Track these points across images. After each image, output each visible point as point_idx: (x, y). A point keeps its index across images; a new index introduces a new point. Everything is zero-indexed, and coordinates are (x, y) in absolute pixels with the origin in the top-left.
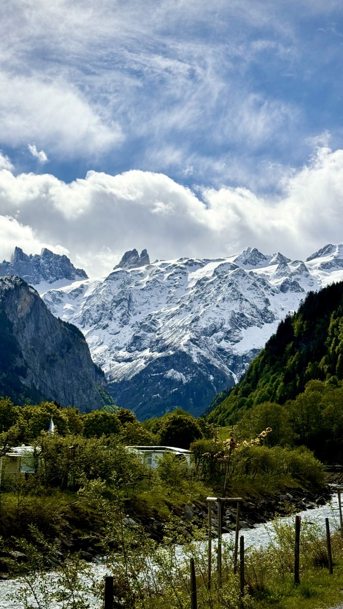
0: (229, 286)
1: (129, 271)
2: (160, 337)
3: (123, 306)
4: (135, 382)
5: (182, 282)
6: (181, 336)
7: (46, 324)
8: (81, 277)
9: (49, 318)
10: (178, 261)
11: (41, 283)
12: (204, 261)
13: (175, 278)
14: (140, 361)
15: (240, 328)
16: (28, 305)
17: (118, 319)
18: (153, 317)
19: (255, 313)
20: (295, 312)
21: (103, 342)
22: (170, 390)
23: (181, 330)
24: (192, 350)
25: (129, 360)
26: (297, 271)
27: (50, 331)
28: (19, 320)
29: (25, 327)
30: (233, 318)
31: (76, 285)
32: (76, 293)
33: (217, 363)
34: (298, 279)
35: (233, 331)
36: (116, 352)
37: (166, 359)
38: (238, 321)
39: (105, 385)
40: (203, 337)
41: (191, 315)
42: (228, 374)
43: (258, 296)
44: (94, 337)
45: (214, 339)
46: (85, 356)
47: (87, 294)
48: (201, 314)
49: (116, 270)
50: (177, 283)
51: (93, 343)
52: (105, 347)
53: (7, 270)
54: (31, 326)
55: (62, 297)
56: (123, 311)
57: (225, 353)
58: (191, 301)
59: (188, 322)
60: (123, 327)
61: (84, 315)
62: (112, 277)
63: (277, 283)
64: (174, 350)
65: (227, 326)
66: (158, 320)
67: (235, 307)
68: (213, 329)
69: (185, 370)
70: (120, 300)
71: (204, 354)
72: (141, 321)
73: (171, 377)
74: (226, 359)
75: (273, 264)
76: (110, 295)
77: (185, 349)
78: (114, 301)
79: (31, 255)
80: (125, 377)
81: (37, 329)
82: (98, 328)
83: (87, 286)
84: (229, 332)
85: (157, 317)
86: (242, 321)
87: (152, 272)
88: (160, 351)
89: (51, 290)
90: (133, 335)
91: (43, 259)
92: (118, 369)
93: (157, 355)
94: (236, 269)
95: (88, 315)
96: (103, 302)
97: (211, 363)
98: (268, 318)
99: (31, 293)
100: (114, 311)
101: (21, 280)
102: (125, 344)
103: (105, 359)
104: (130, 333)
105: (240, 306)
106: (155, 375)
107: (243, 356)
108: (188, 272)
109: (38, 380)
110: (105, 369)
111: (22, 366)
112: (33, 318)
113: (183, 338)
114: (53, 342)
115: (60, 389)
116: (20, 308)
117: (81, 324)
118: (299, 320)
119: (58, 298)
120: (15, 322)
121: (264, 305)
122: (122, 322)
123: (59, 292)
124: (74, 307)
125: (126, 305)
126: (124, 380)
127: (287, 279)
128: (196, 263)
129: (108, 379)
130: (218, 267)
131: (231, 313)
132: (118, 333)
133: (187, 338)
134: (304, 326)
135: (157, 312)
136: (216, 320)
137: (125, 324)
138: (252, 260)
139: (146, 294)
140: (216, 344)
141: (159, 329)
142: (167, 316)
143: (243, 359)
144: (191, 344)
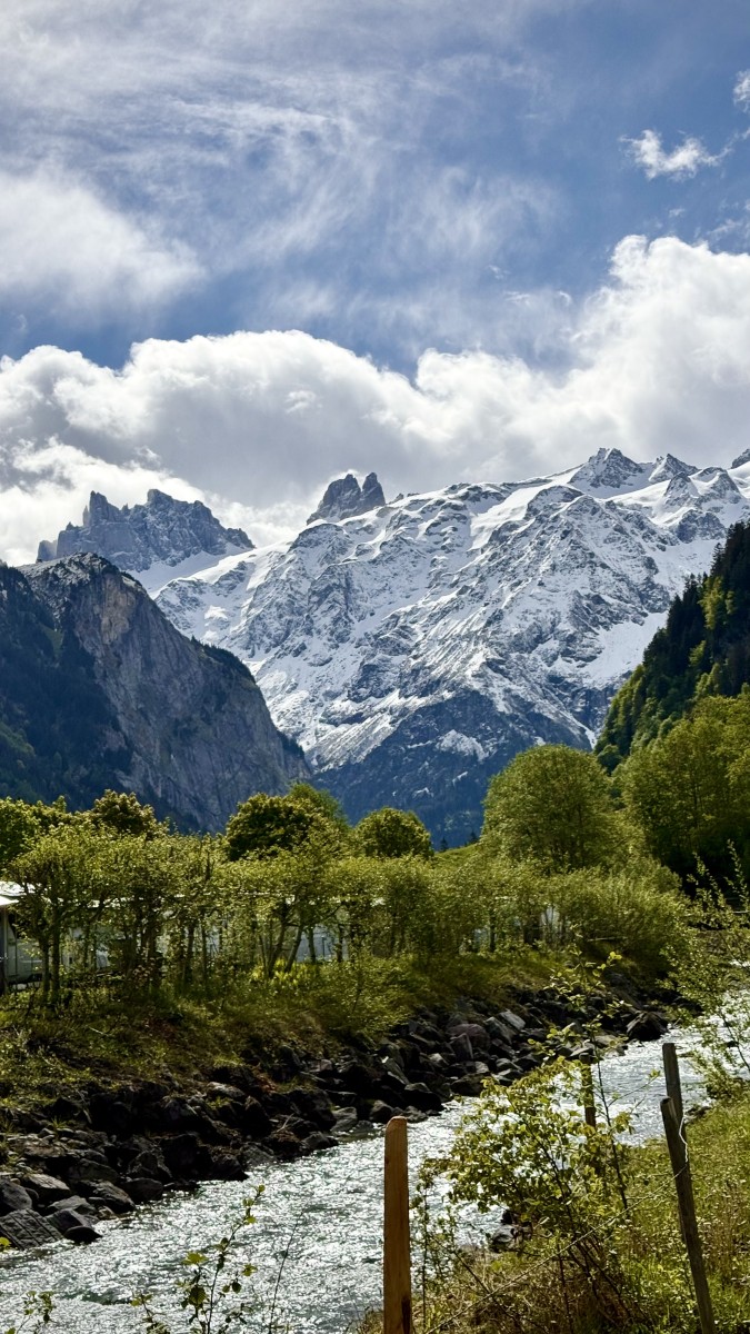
0: (562, 538)
1: (341, 524)
2: (418, 663)
3: (334, 600)
4: (373, 766)
5: (459, 537)
6: (464, 656)
7: (166, 653)
8: (238, 545)
9: (171, 639)
10: (446, 493)
11: (153, 565)
12: (503, 488)
13: (443, 531)
14: (381, 718)
15: (594, 629)
16: (123, 615)
17: (325, 631)
18: (402, 620)
19: (626, 593)
20: (705, 575)
21: (297, 684)
22: (452, 778)
23: (464, 644)
24: (492, 685)
25: (357, 718)
26: (712, 491)
27: (175, 668)
28: (107, 649)
29: (120, 663)
30: (577, 607)
31: (228, 563)
32: (230, 582)
33: (549, 710)
34: (717, 509)
35: (579, 635)
36: (327, 704)
37: (437, 710)
38: (588, 613)
39: (308, 776)
40: (514, 655)
41: (484, 609)
42: (576, 732)
43: (629, 554)
44: (277, 674)
45: (539, 657)
46: (258, 718)
47: (254, 582)
48: (505, 604)
49: (312, 525)
50: (448, 541)
51: (275, 689)
52: (303, 694)
53: (78, 544)
54: (134, 660)
55: (201, 592)
56: (334, 613)
57: (567, 687)
58: (482, 579)
59: (477, 623)
60: (337, 646)
61: (250, 628)
62: (304, 542)
63: (671, 521)
64: (452, 688)
65: (566, 627)
66: (413, 626)
67: (580, 582)
68: (535, 636)
69: (481, 731)
70: (326, 589)
71: (520, 693)
72: (376, 632)
73: (451, 749)
74: (569, 700)
75: (659, 481)
76: (305, 580)
77: (477, 686)
78: (314, 593)
79: (126, 508)
80: (351, 756)
81: (148, 665)
82: (286, 654)
83: (253, 565)
84: (571, 639)
85: (411, 618)
86: (599, 612)
87: (391, 522)
88: (423, 694)
89: (176, 580)
90: (362, 664)
91: (153, 513)
92: (335, 740)
93: (417, 702)
94: (576, 499)
95: (260, 627)
96: (289, 596)
97: (536, 711)
98: (656, 601)
99: (129, 589)
100: (316, 613)
101: (104, 561)
102: (346, 685)
103: (304, 721)
104: (353, 658)
105: (591, 579)
106: (415, 746)
107: (606, 689)
108: (471, 514)
109: (158, 778)
110: (306, 744)
111: (120, 747)
112: (137, 643)
113: (471, 661)
114: (185, 691)
115: (208, 793)
116: (108, 623)
117: (247, 648)
118: (715, 590)
119: (192, 596)
120: (98, 654)
121: (645, 573)
122: (334, 638)
123: (193, 582)
124: (227, 614)
125: (341, 597)
126: (348, 762)
127: (691, 511)
128: (487, 494)
129: (315, 762)
130: (536, 498)
131: (572, 597)
132: (327, 662)
133: (479, 659)
134: (728, 602)
135: (408, 609)
136: (540, 615)
137: (343, 641)
138: (610, 476)
139: (383, 571)
140: (545, 667)
141: (417, 645)
142: (431, 616)
143: (606, 697)
144: (490, 672)
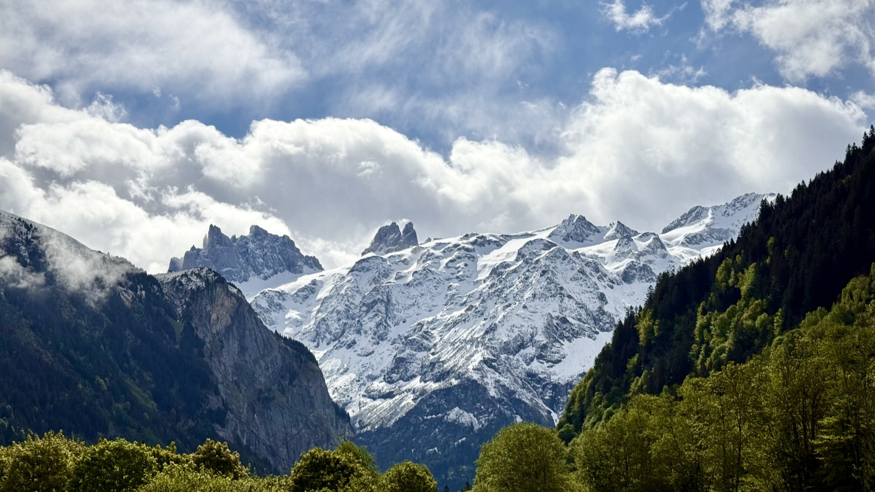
0: (541, 276)
1: (386, 256)
2: (436, 358)
3: (378, 311)
4: (399, 429)
5: (469, 271)
6: (468, 355)
7: (256, 341)
8: (312, 268)
9: (260, 332)
10: (461, 239)
11: (251, 279)
12: (501, 238)
13: (458, 265)
14: (407, 396)
15: (561, 341)
16: (227, 313)
17: (370, 332)
18: (425, 327)
19: (584, 317)
20: (640, 307)
21: (348, 369)
22: (455, 441)
23: (468, 346)
24: (486, 377)
25: (389, 395)
26: (648, 249)
27: (262, 352)
28: (214, 337)
29: (222, 347)
30: (549, 324)
31: (304, 280)
32: (305, 293)
33: (526, 396)
34: (650, 262)
35: (550, 345)
36: (368, 384)
37: (447, 392)
38: (557, 329)
39: (352, 435)
40: (503, 356)
41: (484, 322)
42: (545, 414)
43: (588, 289)
44: (334, 361)
45: (521, 359)
46: (319, 390)
48: (499, 319)
49: (365, 257)
50: (461, 273)
51: (332, 371)
52: (352, 376)
53: (198, 261)
54: (234, 345)
55: (284, 300)
56: (378, 319)
57: (539, 381)
58: (484, 301)
59: (479, 332)
60: (378, 343)
61: (317, 327)
62: (359, 268)
63: (618, 268)
64: (458, 377)
65: (541, 339)
66: (433, 332)
67: (553, 307)
68: (519, 343)
69: (477, 409)
70: (372, 303)
71: (506, 383)
72: (406, 335)
73: (455, 421)
74: (540, 390)
75: (611, 240)
76: (358, 295)
77: (476, 376)
78: (364, 304)
79: (234, 237)
80: (383, 422)
81: (243, 349)
82: (341, 347)
83: (322, 282)
84: (544, 347)
85: (432, 326)
86: (564, 329)
87: (421, 257)
88: (437, 380)
89: (266, 290)
90: (395, 356)
91: (253, 242)
92: (373, 410)
93: (433, 386)
94: (552, 249)
95: (324, 327)
96: (346, 305)
97: (517, 397)
98: (605, 324)
99: (232, 295)
100: (364, 319)
101: (216, 274)
102: (382, 371)
103: (351, 395)
104: (389, 352)
105: (560, 306)
106: (430, 417)
107: (567, 384)
108: (478, 255)
109: (244, 431)
110: (352, 412)
111: (219, 407)
112: (236, 334)
113: (473, 359)
114: (267, 369)
115: (280, 443)
116: (216, 318)
117: (314, 341)
118: (647, 319)
119: (277, 302)
120: (207, 340)
121: (598, 304)
122: (376, 337)
123: (279, 292)
124: (302, 316)
125: (383, 309)
126: (381, 426)
127: (633, 262)
128: (490, 242)
129: (357, 425)
130: (524, 246)
131: (546, 318)
132: (370, 354)
133: (478, 358)
134: (656, 328)
135: (430, 319)
136: (523, 329)
137: (382, 340)
138: (576, 234)
139: (414, 292)
140: (525, 366)
141: (435, 345)
142: (446, 326)
143: (567, 390)
144: (486, 367)
